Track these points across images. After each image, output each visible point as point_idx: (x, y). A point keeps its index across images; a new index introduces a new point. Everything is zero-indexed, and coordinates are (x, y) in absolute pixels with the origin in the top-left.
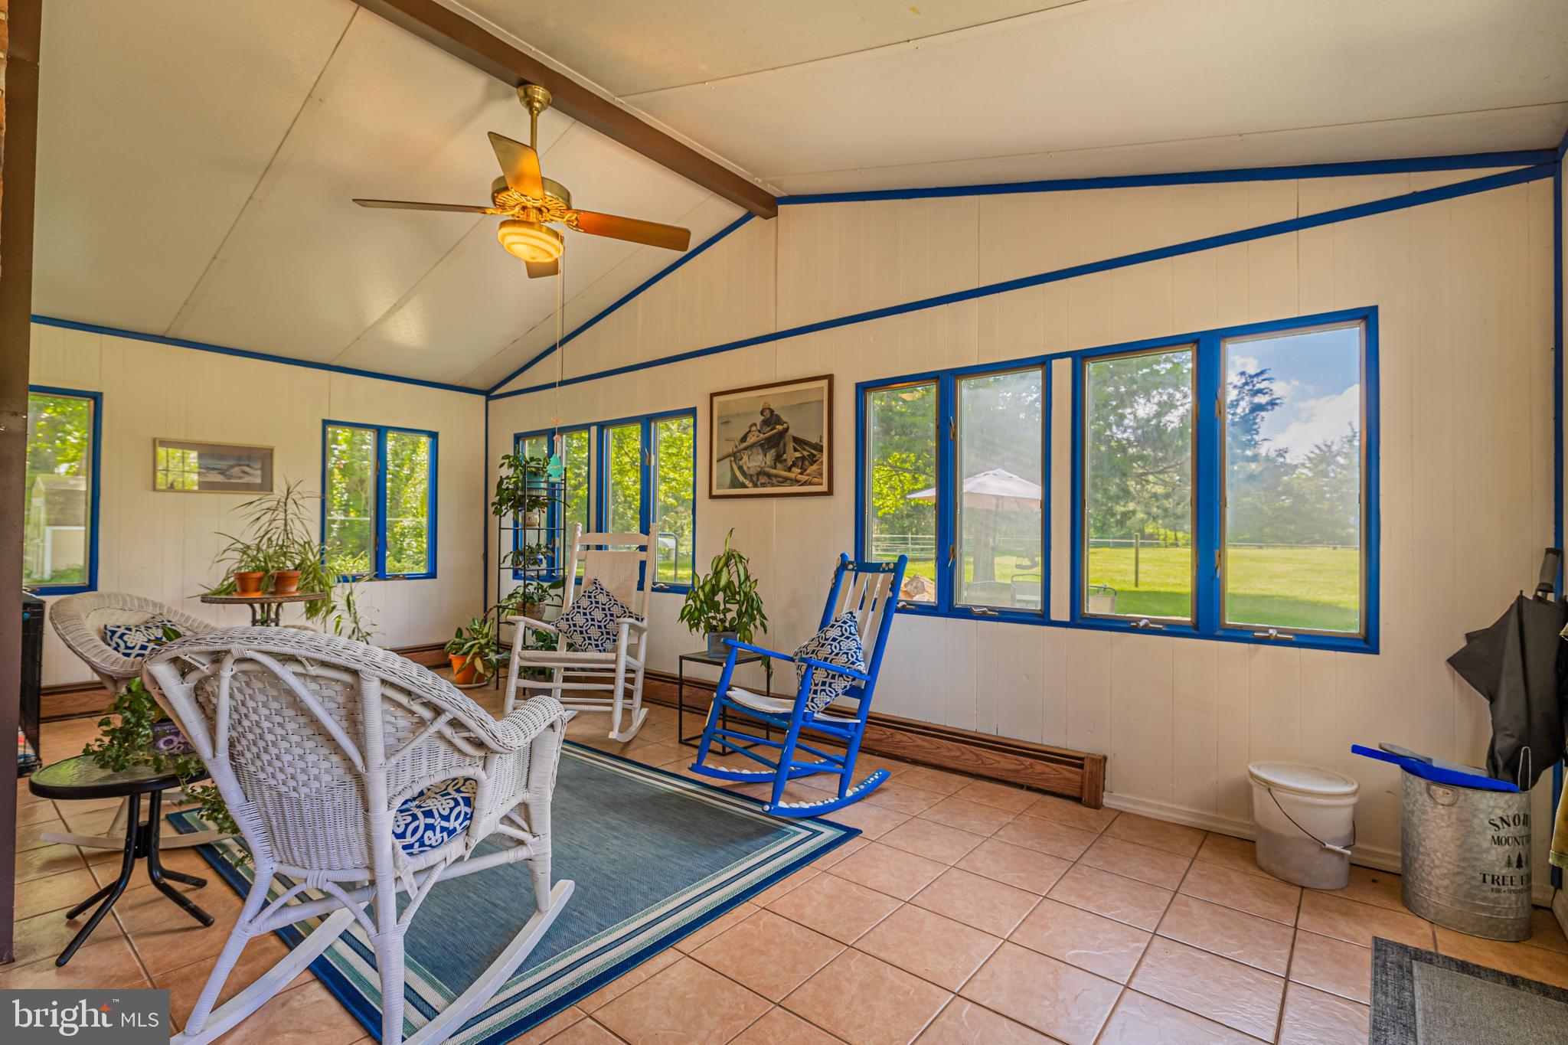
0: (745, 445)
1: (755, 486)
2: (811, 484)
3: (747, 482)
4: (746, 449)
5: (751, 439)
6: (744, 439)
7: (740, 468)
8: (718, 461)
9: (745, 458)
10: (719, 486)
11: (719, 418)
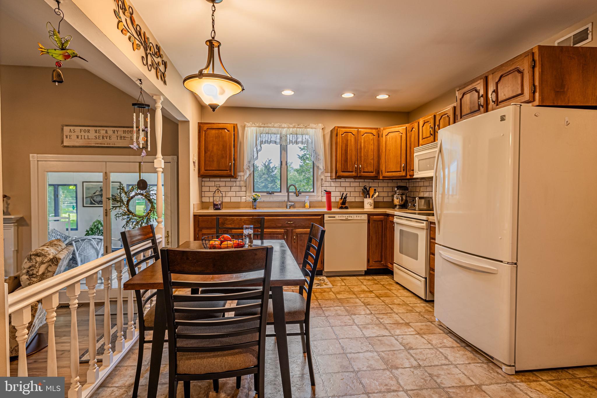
0: (95, 195)
1: (99, 204)
2: (115, 204)
3: (96, 203)
4: (95, 196)
5: (97, 194)
6: (94, 193)
7: (94, 200)
8: (86, 198)
9: (95, 198)
10: (86, 204)
11: (86, 188)
